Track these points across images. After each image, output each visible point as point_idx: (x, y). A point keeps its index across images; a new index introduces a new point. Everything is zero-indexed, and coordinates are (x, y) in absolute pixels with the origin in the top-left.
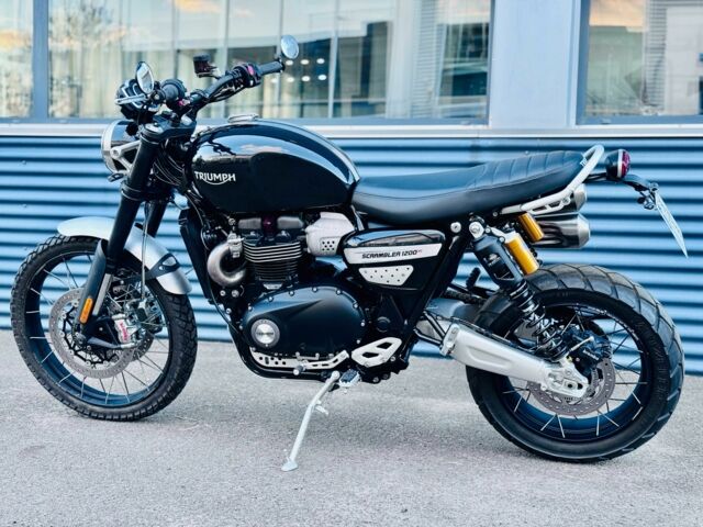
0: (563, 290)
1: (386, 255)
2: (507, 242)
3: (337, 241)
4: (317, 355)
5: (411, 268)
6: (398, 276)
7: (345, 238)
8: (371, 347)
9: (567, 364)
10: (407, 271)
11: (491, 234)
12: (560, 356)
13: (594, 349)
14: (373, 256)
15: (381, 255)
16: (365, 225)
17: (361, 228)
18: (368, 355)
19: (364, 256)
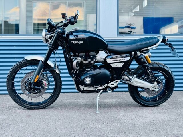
0: (153, 67)
1: (118, 60)
2: (145, 56)
3: (104, 58)
4: (99, 86)
5: (123, 63)
6: (120, 65)
7: (106, 57)
8: (113, 83)
9: (156, 83)
10: (122, 64)
11: (142, 54)
12: (154, 82)
13: (160, 80)
14: (114, 61)
15: (116, 60)
16: (110, 54)
17: (109, 54)
18: (112, 85)
19: (112, 61)
